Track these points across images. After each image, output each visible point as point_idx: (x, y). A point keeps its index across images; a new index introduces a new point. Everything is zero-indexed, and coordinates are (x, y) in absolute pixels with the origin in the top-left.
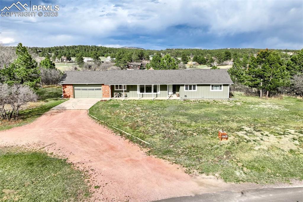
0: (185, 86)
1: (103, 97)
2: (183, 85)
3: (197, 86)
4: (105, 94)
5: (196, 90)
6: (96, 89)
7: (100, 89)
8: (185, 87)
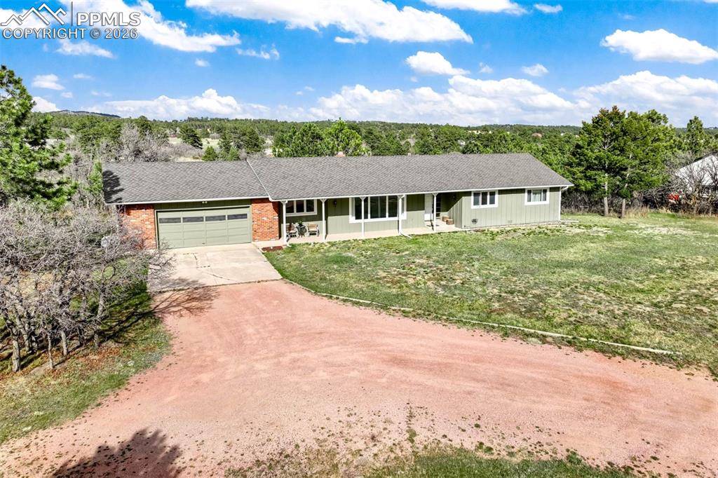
0: (472, 194)
1: (254, 240)
2: (468, 194)
3: (499, 194)
4: (261, 230)
5: (496, 205)
6: (230, 217)
7: (244, 216)
8: (472, 197)
